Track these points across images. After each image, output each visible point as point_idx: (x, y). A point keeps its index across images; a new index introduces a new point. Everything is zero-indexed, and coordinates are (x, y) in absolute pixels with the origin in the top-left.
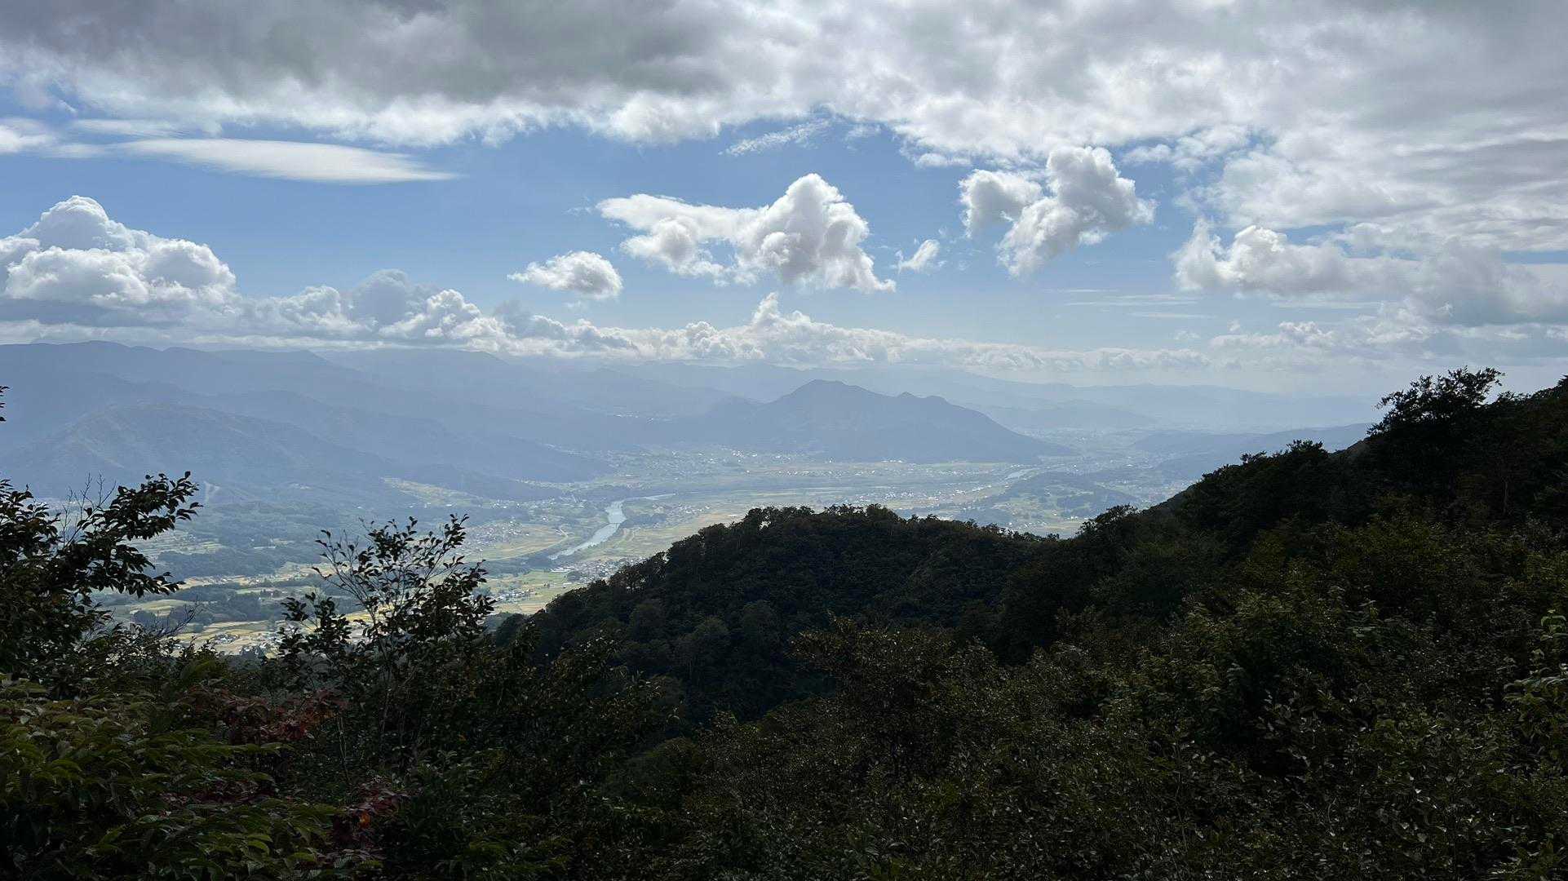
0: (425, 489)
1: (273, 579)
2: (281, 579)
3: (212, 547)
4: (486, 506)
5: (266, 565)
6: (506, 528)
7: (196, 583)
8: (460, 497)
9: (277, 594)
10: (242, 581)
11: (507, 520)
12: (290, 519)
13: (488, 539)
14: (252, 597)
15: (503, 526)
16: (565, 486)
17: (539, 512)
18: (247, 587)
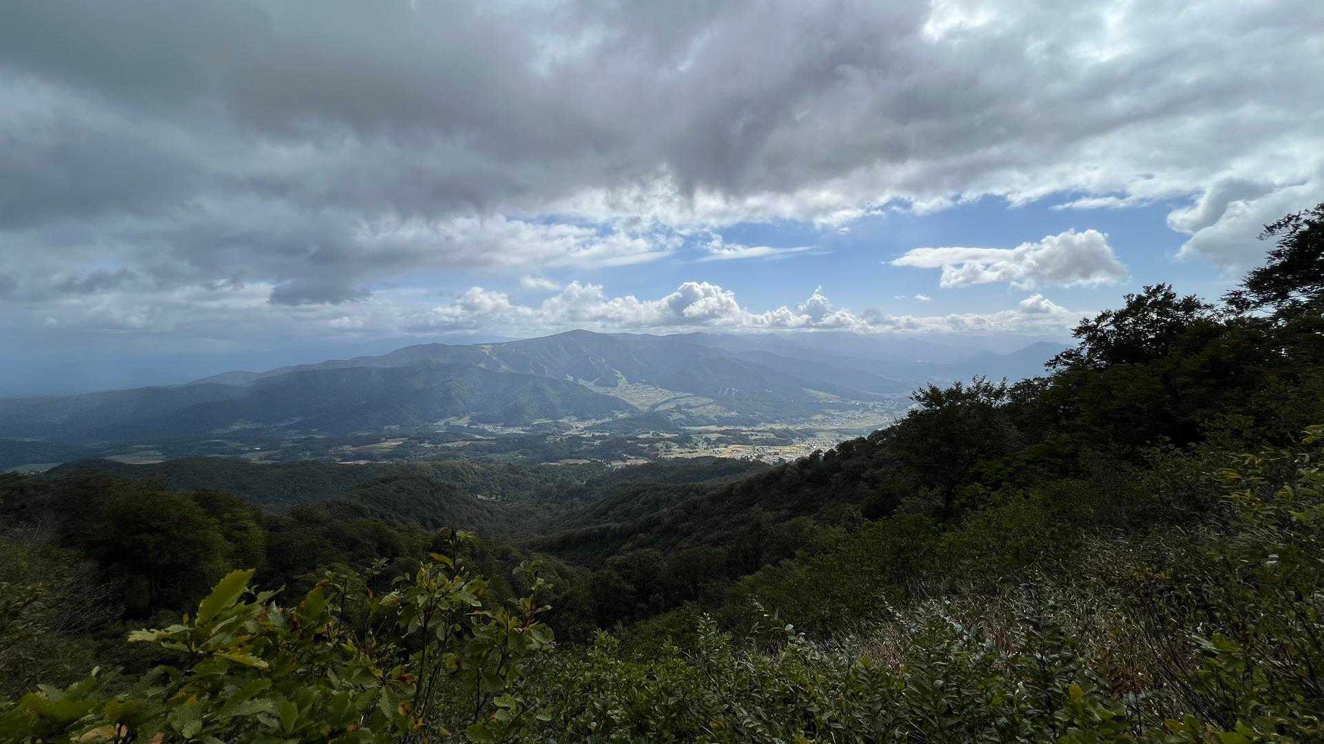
0: (821, 394)
1: (755, 429)
2: (759, 429)
3: (734, 414)
4: (849, 403)
5: (753, 423)
6: (857, 414)
7: (726, 428)
8: (836, 398)
9: (756, 435)
10: (744, 429)
11: (858, 410)
12: (764, 404)
13: (849, 418)
14: (747, 435)
15: (856, 412)
16: (888, 396)
17: (874, 407)
18: (745, 431)
